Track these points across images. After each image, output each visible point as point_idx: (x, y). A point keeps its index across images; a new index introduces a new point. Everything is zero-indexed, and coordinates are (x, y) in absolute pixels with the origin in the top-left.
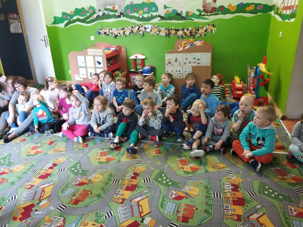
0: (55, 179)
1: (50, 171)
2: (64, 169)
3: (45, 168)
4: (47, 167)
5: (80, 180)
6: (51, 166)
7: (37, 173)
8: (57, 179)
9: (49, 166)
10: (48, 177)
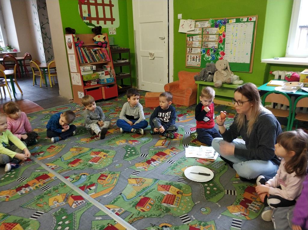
0: (153, 149)
1: (155, 157)
2: (141, 156)
3: (159, 162)
4: (157, 162)
5: (133, 143)
6: (152, 162)
7: (167, 159)
8: (151, 149)
9: (155, 163)
10: (157, 152)
